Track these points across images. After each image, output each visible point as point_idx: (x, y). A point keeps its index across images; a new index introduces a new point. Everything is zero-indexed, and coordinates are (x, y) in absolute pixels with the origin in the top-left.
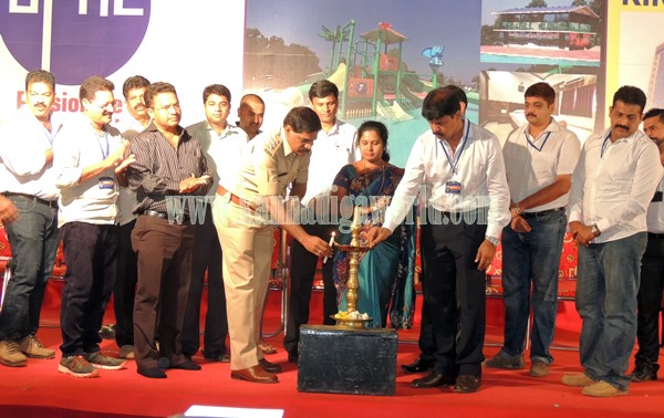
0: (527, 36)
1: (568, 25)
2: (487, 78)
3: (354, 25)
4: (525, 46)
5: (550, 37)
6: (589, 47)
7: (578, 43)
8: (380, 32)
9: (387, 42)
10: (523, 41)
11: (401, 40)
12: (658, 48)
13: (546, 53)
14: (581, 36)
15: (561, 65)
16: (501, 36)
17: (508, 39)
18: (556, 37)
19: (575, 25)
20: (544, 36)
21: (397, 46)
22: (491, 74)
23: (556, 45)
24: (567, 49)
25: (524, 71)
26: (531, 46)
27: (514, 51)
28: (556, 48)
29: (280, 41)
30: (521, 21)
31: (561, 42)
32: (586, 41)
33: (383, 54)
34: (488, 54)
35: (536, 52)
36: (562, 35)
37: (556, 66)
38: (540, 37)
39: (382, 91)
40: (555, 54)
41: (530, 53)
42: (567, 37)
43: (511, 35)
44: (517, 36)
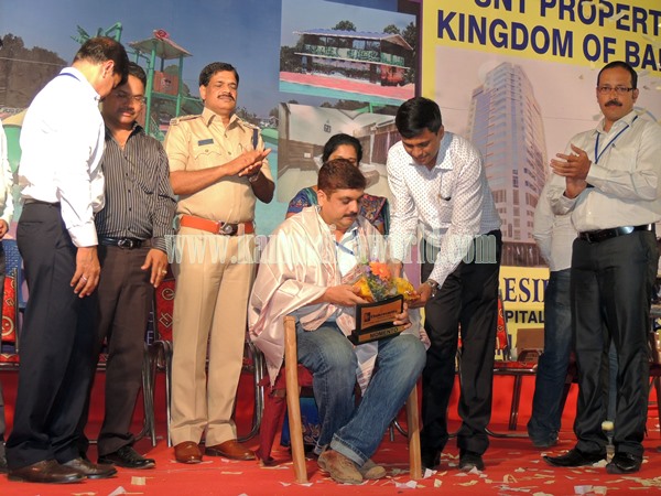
0: (334, 64)
1: (379, 56)
2: (288, 112)
3: (121, 29)
4: (331, 76)
5: (360, 68)
6: (402, 83)
7: (390, 78)
8: (155, 43)
9: (164, 56)
10: (329, 70)
11: (181, 55)
12: (475, 91)
13: (355, 86)
14: (394, 69)
15: (373, 103)
16: (304, 61)
17: (311, 66)
18: (367, 68)
19: (387, 56)
20: (354, 67)
21: (176, 62)
22: (292, 107)
23: (366, 78)
24: (379, 84)
25: (330, 107)
26: (338, 76)
27: (321, 81)
28: (367, 82)
29: (18, 42)
30: (328, 45)
31: (372, 74)
32: (399, 76)
33: (158, 69)
35: (343, 85)
36: (373, 67)
37: (367, 104)
38: (348, 67)
39: (157, 119)
40: (364, 88)
41: (337, 86)
42: (378, 70)
43: (315, 61)
44: (322, 62)
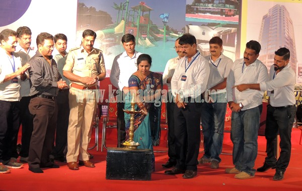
0: (206, 10)
1: (224, 6)
2: (189, 28)
3: (128, 2)
4: (205, 14)
5: (217, 11)
6: (234, 15)
7: (229, 14)
8: (140, 6)
9: (143, 11)
10: (205, 12)
11: (150, 10)
12: (264, 17)
13: (215, 17)
14: (230, 10)
15: (221, 23)
16: (195, 9)
17: (198, 11)
18: (219, 10)
19: (228, 6)
20: (214, 10)
21: (148, 13)
22: (190, 26)
23: (219, 14)
24: (224, 16)
25: (205, 25)
26: (208, 14)
27: (201, 16)
28: (219, 16)
29: (94, 9)
30: (204, 3)
31: (222, 13)
32: (232, 13)
33: (141, 16)
34: (189, 18)
35: (210, 17)
36: (222, 10)
37: (219, 24)
38: (212, 10)
39: (141, 33)
40: (219, 18)
41: (207, 18)
42: (224, 11)
43: (199, 9)
44: (202, 10)
